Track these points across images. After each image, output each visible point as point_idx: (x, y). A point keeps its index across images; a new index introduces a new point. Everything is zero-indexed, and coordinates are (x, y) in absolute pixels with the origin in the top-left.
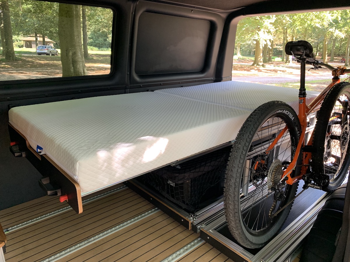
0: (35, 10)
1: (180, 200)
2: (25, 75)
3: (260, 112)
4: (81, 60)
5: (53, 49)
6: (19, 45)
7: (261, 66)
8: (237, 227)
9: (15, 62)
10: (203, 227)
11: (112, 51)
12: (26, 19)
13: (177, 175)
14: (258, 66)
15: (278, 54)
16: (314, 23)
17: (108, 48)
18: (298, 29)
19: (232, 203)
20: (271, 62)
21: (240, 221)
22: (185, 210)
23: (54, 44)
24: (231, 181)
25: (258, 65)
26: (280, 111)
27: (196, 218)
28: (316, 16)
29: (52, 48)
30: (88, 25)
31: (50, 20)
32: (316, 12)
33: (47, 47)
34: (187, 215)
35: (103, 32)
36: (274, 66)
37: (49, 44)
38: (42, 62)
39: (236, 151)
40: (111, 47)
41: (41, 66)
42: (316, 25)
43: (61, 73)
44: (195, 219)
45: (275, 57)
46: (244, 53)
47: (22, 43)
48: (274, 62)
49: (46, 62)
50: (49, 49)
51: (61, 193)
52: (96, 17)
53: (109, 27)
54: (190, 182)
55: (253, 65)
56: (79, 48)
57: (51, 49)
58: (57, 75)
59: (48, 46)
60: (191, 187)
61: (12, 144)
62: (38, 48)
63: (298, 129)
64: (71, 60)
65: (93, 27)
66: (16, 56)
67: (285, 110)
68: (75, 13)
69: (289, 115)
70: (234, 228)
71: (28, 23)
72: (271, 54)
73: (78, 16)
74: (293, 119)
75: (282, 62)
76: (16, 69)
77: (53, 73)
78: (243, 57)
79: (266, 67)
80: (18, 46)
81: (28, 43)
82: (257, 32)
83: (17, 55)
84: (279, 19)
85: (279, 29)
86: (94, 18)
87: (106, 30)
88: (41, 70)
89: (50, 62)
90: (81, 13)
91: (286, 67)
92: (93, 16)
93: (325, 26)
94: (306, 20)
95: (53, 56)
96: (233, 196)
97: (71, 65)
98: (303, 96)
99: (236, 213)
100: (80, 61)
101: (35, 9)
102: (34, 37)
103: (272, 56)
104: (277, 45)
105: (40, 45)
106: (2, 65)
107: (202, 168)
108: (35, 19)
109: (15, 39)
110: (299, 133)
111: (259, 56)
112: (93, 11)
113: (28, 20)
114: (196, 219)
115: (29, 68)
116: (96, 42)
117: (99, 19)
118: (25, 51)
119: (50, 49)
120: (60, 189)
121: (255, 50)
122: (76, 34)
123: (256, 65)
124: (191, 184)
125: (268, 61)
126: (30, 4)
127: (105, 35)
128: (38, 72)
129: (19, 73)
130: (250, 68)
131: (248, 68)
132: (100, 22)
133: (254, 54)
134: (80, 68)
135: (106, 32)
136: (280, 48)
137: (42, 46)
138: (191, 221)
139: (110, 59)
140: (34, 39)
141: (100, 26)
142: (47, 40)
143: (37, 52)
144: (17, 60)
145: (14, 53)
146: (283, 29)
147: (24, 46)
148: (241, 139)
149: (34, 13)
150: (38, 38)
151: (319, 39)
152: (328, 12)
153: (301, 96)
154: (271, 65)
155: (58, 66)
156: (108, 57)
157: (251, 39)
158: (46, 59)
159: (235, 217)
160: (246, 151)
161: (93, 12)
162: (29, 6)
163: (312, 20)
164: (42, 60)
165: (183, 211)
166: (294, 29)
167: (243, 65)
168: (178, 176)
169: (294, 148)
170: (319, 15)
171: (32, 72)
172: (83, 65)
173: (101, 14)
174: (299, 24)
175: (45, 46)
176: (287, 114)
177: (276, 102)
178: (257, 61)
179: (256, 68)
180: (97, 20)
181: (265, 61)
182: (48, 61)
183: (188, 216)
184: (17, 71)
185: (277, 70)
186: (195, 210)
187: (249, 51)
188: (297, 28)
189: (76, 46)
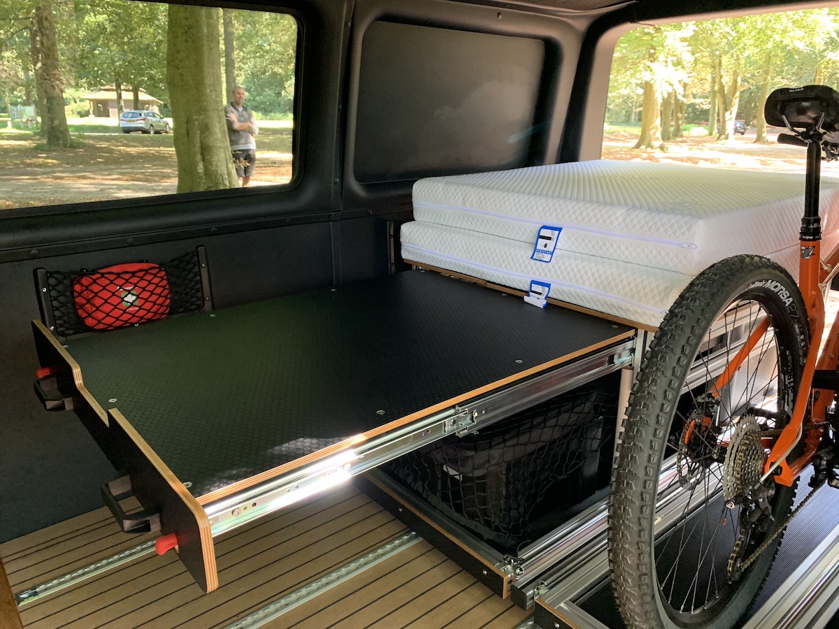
0: (115, 26)
1: (479, 518)
2: (93, 181)
3: (706, 290)
4: (222, 145)
5: (158, 118)
6: (79, 110)
7: (659, 150)
8: (646, 613)
9: (70, 152)
10: (542, 595)
11: (295, 119)
12: (95, 50)
13: (471, 453)
14: (649, 150)
15: (700, 119)
16: (789, 40)
17: (285, 112)
18: (749, 56)
19: (632, 547)
20: (680, 139)
21: (653, 597)
22: (492, 543)
23: (160, 106)
24: (631, 488)
25: (649, 146)
26: (758, 284)
27: (522, 567)
28: (794, 22)
29: (154, 117)
30: (238, 60)
31: (150, 49)
32: (794, 12)
33: (143, 115)
34: (496, 559)
35: (274, 74)
36: (690, 149)
37: (147, 106)
38: (132, 150)
39: (645, 404)
40: (292, 111)
41: (130, 159)
42: (795, 44)
43: (175, 177)
44: (518, 571)
45: (692, 125)
46: (613, 117)
47: (87, 106)
48: (687, 137)
49: (141, 149)
50: (149, 118)
51: (159, 523)
52: (258, 41)
53: (289, 64)
54: (505, 473)
55: (638, 146)
56: (216, 116)
57: (153, 119)
58: (166, 181)
59: (146, 112)
60: (508, 483)
61: (41, 374)
62: (123, 117)
63: (800, 328)
64: (198, 145)
65: (251, 64)
66: (72, 138)
67: (770, 281)
68: (205, 30)
69: (781, 292)
70: (638, 614)
71: (99, 58)
72: (681, 119)
73: (214, 38)
74: (788, 302)
75: (708, 137)
76: (71, 169)
77: (156, 176)
78: (612, 126)
79: (669, 151)
80: (78, 113)
81: (99, 105)
82: (649, 63)
83: (73, 135)
84: (704, 30)
85: (703, 57)
86: (251, 43)
87: (280, 71)
88: (129, 170)
89: (151, 150)
90: (222, 30)
91: (718, 150)
92: (249, 37)
93: (817, 48)
94: (769, 32)
95: (157, 135)
96: (636, 528)
97: (199, 157)
98: (811, 238)
99: (643, 578)
100: (220, 147)
101: (114, 24)
102: (113, 90)
103: (682, 123)
104: (695, 96)
105: (128, 110)
106: (40, 160)
107: (536, 434)
108: (114, 48)
109: (71, 97)
110: (803, 340)
111: (651, 125)
112: (250, 26)
113: (99, 50)
114: (521, 570)
115: (102, 166)
116: (257, 98)
117: (265, 45)
118: (93, 124)
119: (151, 120)
120: (158, 515)
121: (641, 109)
122: (209, 80)
123: (643, 147)
124: (507, 478)
125: (673, 135)
126: (104, 14)
127: (279, 82)
128: (121, 174)
129: (79, 177)
130: (630, 154)
131: (626, 153)
132: (267, 52)
133: (640, 120)
134: (219, 164)
135: (280, 74)
136: (702, 103)
137: (133, 111)
138: (509, 576)
139: (291, 140)
140: (113, 95)
141: (267, 60)
142: (143, 96)
143: (121, 126)
144: (74, 146)
145: (67, 130)
146: (712, 55)
147: (91, 112)
148: (657, 369)
149: (111, 33)
150: (123, 93)
151: (801, 77)
152: (826, 10)
153: (807, 238)
154: (681, 147)
155: (169, 160)
156: (286, 134)
157: (631, 83)
158: (142, 142)
159: (640, 587)
160: (672, 402)
161: (250, 28)
162: (101, 18)
163: (784, 31)
164: (132, 144)
165: (486, 546)
166: (737, 55)
167: (613, 147)
168: (472, 457)
169: (787, 379)
170: (803, 20)
171: (109, 175)
172: (226, 156)
173: (268, 32)
174: (752, 42)
175: (138, 112)
176: (773, 289)
177: (747, 259)
178: (647, 136)
179: (645, 155)
180: (260, 47)
181: (666, 137)
182: (145, 148)
183: (501, 562)
184: (73, 172)
185: (696, 158)
186: (518, 543)
187: (627, 112)
188: (746, 54)
189: (208, 110)
